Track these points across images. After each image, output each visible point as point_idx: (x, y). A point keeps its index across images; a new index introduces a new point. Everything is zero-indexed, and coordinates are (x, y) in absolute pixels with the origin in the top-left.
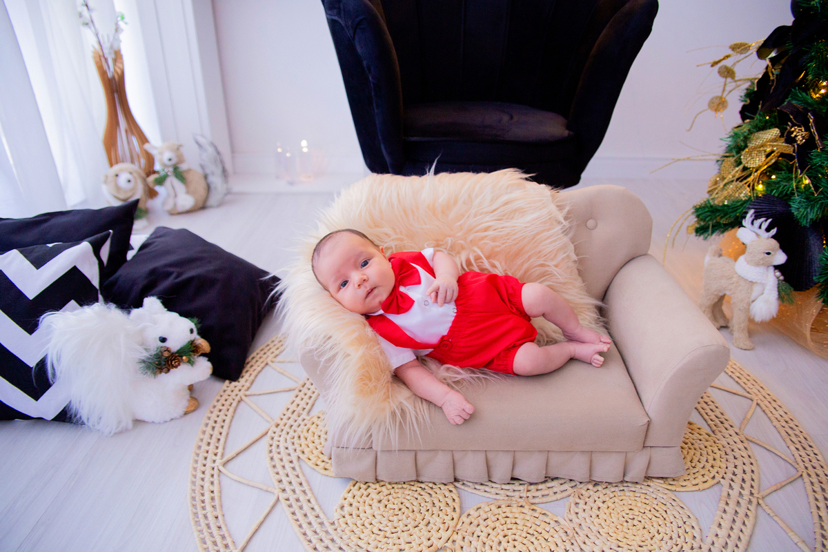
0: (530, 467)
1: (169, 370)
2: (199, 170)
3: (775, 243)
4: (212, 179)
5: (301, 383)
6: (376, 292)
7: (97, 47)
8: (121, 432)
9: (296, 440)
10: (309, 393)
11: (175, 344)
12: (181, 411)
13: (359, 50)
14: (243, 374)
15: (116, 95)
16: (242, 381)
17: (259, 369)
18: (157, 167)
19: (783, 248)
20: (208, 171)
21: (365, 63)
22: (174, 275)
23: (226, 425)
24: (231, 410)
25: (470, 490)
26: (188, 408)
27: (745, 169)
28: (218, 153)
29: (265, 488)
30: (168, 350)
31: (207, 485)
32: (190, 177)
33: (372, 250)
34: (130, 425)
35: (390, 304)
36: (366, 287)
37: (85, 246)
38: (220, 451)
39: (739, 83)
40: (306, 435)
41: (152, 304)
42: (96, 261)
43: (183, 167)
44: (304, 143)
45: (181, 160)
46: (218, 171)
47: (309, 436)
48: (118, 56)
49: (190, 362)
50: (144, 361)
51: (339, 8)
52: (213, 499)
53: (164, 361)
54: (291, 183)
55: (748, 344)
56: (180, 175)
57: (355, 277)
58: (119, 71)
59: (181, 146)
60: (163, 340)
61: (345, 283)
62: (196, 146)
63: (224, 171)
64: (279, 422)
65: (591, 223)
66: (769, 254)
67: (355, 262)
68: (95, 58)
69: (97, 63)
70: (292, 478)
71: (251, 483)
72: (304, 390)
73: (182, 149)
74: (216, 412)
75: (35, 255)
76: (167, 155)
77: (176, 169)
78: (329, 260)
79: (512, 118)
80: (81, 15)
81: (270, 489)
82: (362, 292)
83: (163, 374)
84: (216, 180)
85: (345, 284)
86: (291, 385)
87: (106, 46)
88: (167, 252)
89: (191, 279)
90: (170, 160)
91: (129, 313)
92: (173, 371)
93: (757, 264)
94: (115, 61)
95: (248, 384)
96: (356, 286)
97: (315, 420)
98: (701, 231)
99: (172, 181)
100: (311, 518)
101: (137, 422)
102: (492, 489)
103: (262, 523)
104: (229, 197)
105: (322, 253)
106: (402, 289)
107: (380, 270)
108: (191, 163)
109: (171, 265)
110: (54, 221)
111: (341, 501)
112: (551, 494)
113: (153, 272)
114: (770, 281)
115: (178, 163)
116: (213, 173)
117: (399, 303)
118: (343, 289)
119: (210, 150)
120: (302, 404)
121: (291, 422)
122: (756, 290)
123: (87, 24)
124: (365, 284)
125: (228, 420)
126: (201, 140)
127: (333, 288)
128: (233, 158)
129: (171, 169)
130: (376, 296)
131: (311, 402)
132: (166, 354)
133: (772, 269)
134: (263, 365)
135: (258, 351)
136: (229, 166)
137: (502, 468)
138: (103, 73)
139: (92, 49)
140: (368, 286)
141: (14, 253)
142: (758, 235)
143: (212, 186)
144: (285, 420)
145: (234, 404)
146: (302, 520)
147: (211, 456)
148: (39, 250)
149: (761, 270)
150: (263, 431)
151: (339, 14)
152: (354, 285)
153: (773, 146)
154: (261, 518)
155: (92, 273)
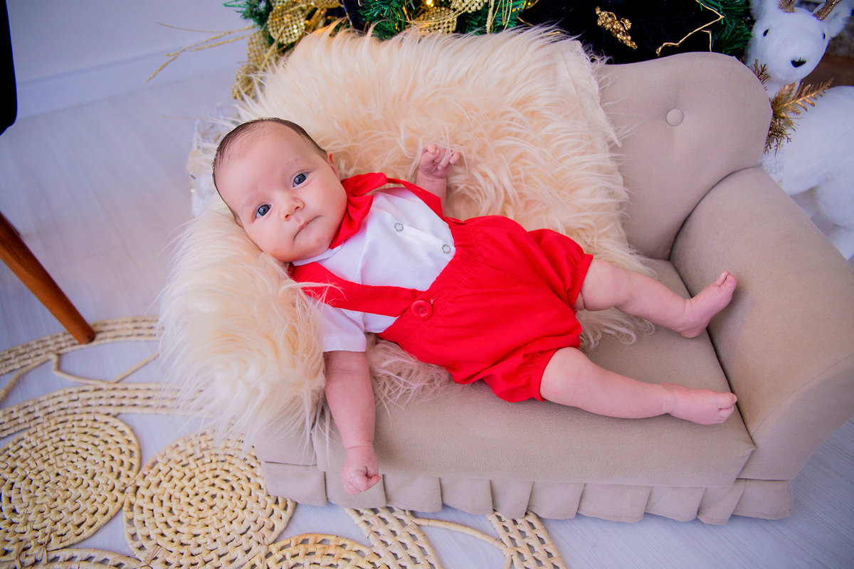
33: (314, 157)
36: (298, 220)
57: (281, 202)
61: (265, 209)
65: (673, 116)
67: (283, 177)
82: (292, 224)
85: (265, 212)
96: (283, 216)
118: (261, 219)
124: (298, 214)
127: (245, 216)
137: (513, 499)
140: (302, 217)
152: (279, 214)
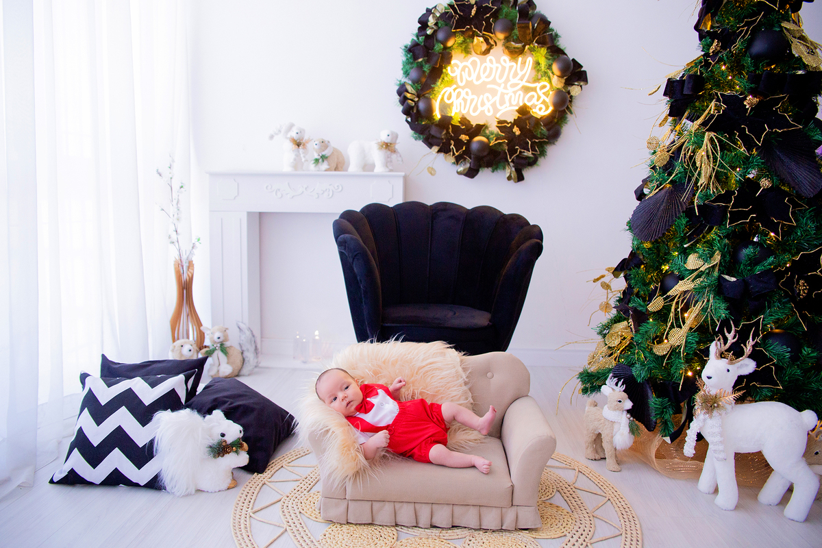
0: (442, 517)
1: (224, 455)
2: (238, 348)
3: (625, 395)
4: (246, 354)
5: (305, 477)
6: (352, 403)
7: (178, 258)
8: (188, 495)
9: (299, 504)
10: (309, 482)
11: (230, 439)
12: (226, 486)
13: (355, 269)
14: (267, 470)
15: (185, 292)
16: (265, 474)
17: (277, 468)
18: (207, 342)
19: (630, 398)
20: (244, 348)
21: (358, 278)
22: (229, 403)
23: (255, 495)
24: (258, 487)
25: (405, 531)
26: (230, 484)
27: (609, 348)
28: (254, 336)
29: (278, 524)
30: (225, 441)
31: (242, 521)
32: (231, 352)
33: (350, 380)
34: (194, 492)
35: (361, 407)
36: (346, 401)
37: (182, 377)
38: (251, 506)
39: (614, 293)
40: (306, 501)
41: (218, 414)
42: (185, 388)
43: (227, 344)
44: (317, 333)
45: (226, 339)
46: (252, 349)
47: (308, 502)
48: (191, 265)
49: (236, 452)
50: (211, 447)
51: (345, 246)
52: (246, 528)
53: (221, 449)
54: (305, 362)
55: (617, 467)
56: (224, 349)
57: (340, 395)
58: (190, 275)
59: (227, 329)
60: (223, 435)
61: (335, 399)
62: (238, 329)
63: (256, 349)
64: (289, 495)
65: (489, 375)
66: (620, 401)
67: (341, 387)
68: (175, 265)
69: (175, 268)
70: (295, 520)
71: (269, 522)
72: (306, 480)
73: (227, 331)
74: (248, 488)
75: (150, 381)
76: (217, 335)
77: (222, 345)
78: (325, 386)
79: (455, 314)
80: (170, 237)
81: (281, 525)
82: (345, 403)
83: (220, 457)
84: (250, 355)
86: (298, 478)
87: (184, 257)
88: (224, 390)
89: (239, 406)
90: (219, 338)
91: (204, 417)
92: (226, 456)
93: (615, 410)
94: (189, 267)
95: (269, 476)
96: (341, 400)
97: (312, 495)
98: (585, 391)
99: (219, 353)
100: (305, 538)
101: (199, 491)
102: (417, 531)
103: (275, 540)
104: (256, 370)
105: (321, 380)
106: (368, 399)
107: (354, 392)
108: (233, 342)
109: (226, 397)
110: (154, 366)
111: (324, 532)
112: (455, 534)
113: (215, 400)
114: (624, 420)
115: (224, 341)
116: (248, 350)
117: (365, 407)
118: (334, 402)
119: (248, 333)
120: (304, 487)
121: (296, 495)
122: (616, 426)
123: (173, 243)
124: (346, 399)
125: (256, 493)
126: (242, 326)
127: (327, 401)
128: (262, 341)
129: (219, 345)
130: (352, 406)
131: (310, 487)
132: (224, 444)
133: (625, 413)
134: (280, 467)
135: (276, 459)
136: (259, 346)
138: (179, 276)
139: (174, 259)
140: (348, 400)
141: (138, 379)
142: (613, 389)
143: (246, 359)
144: (292, 494)
145: (260, 485)
146: (299, 539)
147: (245, 508)
148: (152, 378)
149: (617, 413)
150: (279, 499)
151: (345, 249)
153: (623, 332)
154: (275, 537)
155: (182, 396)
